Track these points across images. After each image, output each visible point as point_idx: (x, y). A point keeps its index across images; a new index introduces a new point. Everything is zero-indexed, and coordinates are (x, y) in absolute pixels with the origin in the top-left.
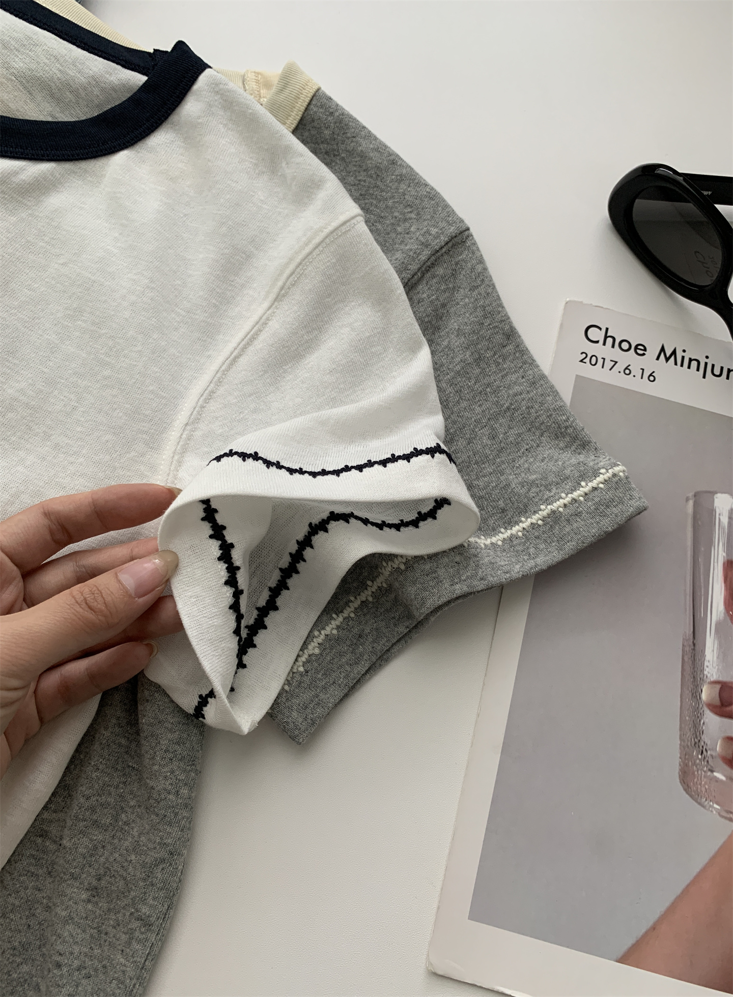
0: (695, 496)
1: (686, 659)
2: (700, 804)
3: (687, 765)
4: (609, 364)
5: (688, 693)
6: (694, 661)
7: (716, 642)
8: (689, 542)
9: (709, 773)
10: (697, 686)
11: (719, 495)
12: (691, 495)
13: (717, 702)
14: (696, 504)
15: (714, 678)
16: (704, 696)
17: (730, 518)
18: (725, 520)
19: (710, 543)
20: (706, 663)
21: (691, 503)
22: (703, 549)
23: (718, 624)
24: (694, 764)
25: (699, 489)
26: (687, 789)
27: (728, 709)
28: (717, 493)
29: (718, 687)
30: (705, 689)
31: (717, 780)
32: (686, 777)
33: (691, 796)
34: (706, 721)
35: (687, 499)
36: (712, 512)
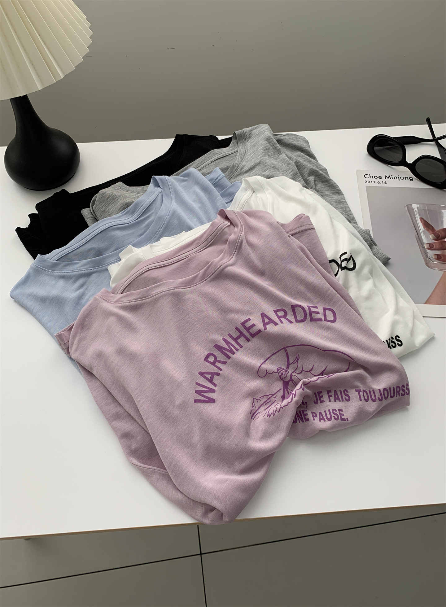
0: (407, 206)
1: (418, 240)
2: (433, 269)
3: (426, 262)
4: (373, 182)
5: (421, 247)
6: (420, 240)
7: (424, 236)
8: (409, 216)
9: (433, 262)
10: (423, 245)
11: (413, 205)
12: (405, 206)
13: (429, 247)
14: (407, 208)
15: (427, 243)
16: (425, 247)
17: (418, 209)
18: (416, 210)
19: (414, 215)
20: (423, 240)
21: (406, 208)
22: (413, 217)
23: (423, 231)
24: (428, 261)
25: (407, 204)
26: (428, 267)
27: (433, 248)
28: (411, 204)
29: (428, 244)
30: (425, 245)
31: (435, 263)
32: (427, 264)
33: (430, 268)
34: (428, 252)
35: (405, 207)
36: (412, 208)
